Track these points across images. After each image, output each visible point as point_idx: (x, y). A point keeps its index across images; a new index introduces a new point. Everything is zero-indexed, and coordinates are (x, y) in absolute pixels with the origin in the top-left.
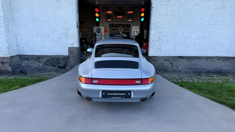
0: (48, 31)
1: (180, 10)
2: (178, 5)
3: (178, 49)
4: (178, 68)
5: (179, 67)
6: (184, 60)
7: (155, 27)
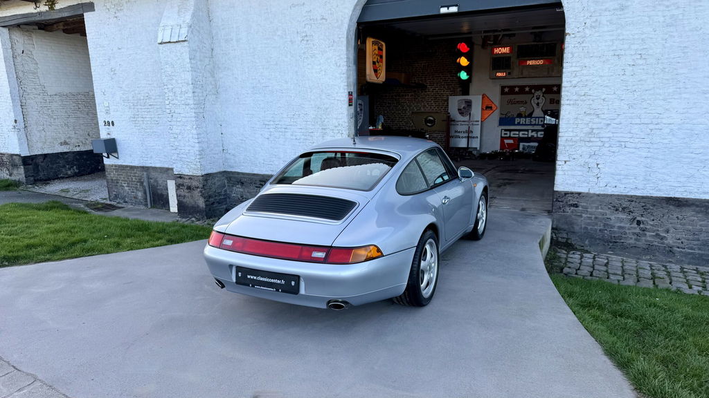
0: (285, 116)
1: (671, 36)
2: (662, 19)
3: (663, 171)
4: (662, 238)
5: (669, 236)
6: (688, 213)
7: (575, 97)
